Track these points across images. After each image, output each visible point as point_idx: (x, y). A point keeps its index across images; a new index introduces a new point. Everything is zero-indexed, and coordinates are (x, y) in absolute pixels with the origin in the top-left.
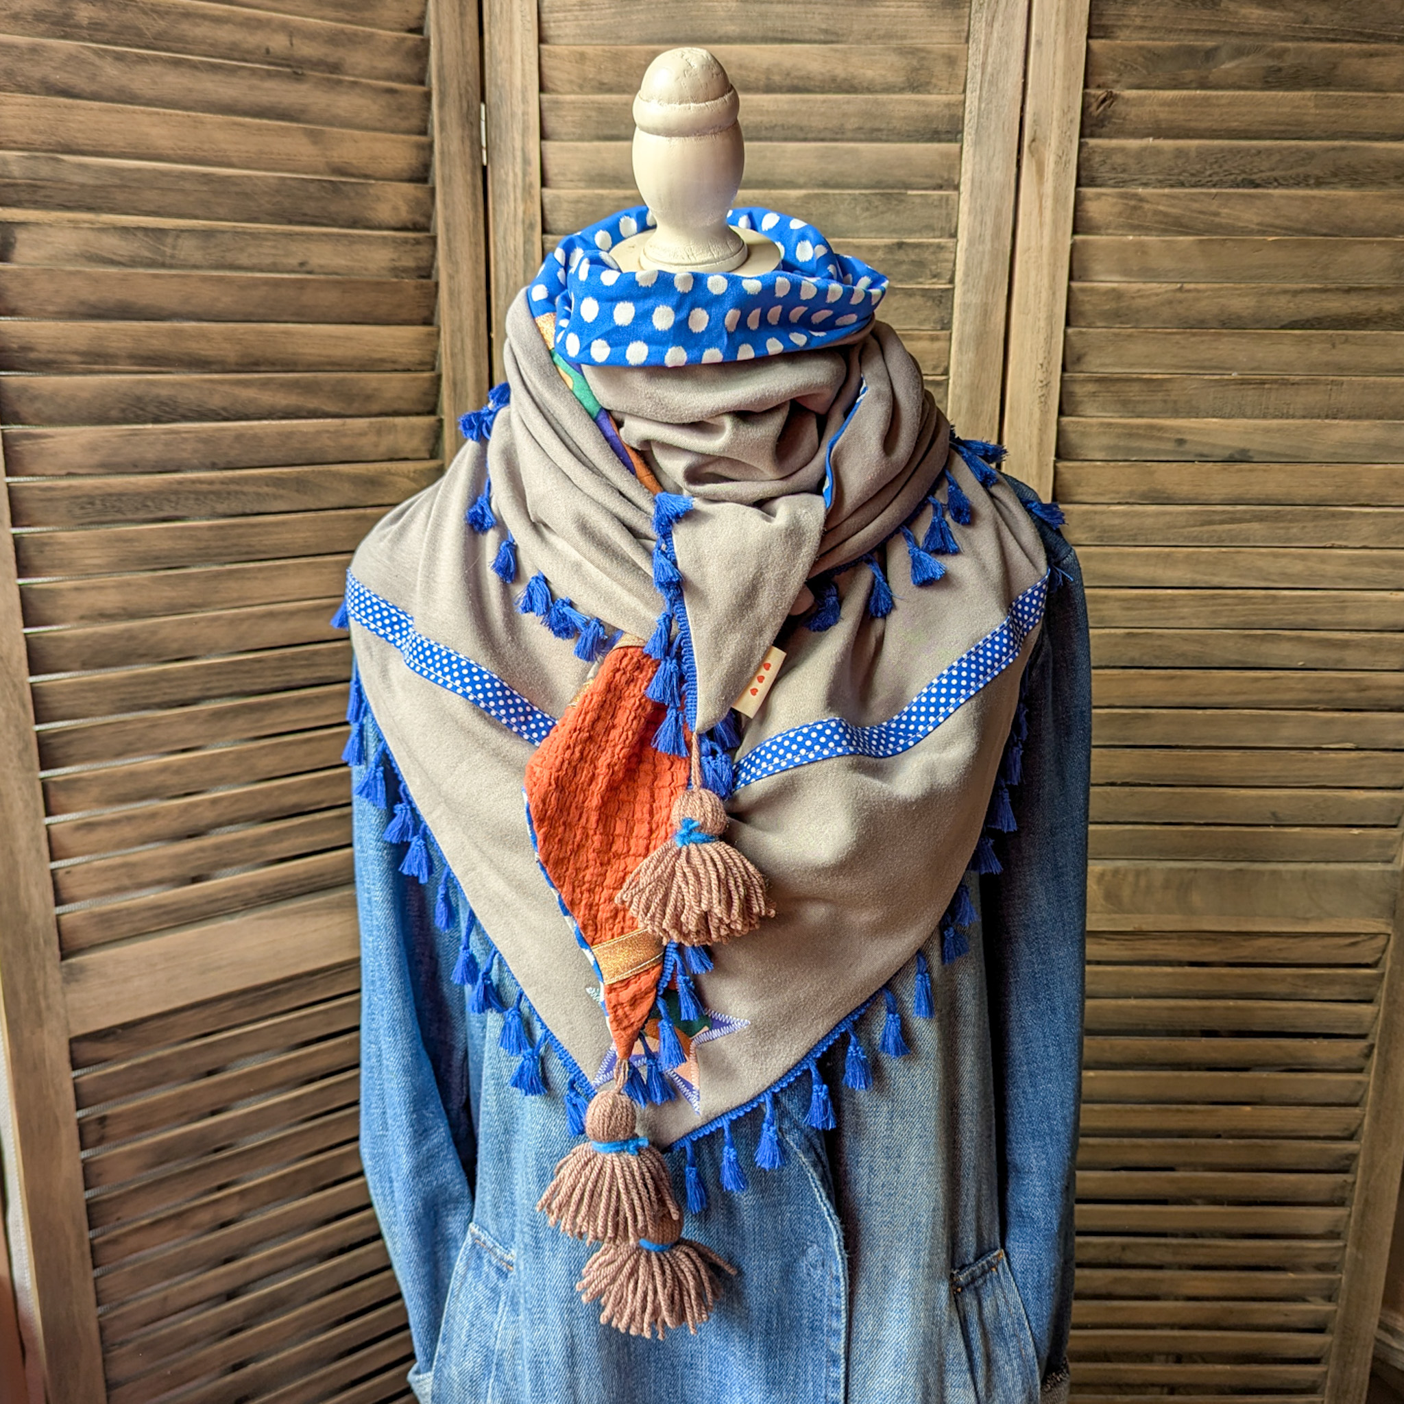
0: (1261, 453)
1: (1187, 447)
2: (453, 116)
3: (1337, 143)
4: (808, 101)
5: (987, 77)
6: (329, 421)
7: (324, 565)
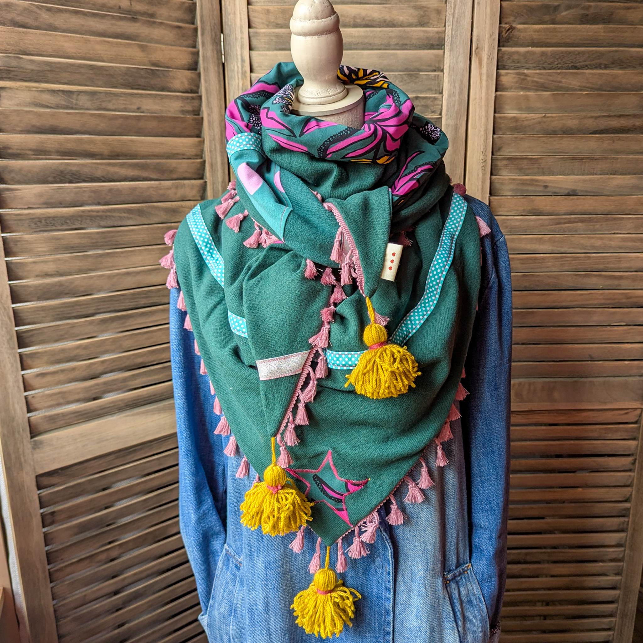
0: (582, 191)
1: (549, 189)
2: (208, 39)
3: (614, 49)
4: (373, 31)
5: (455, 19)
6: (153, 182)
7: (153, 250)
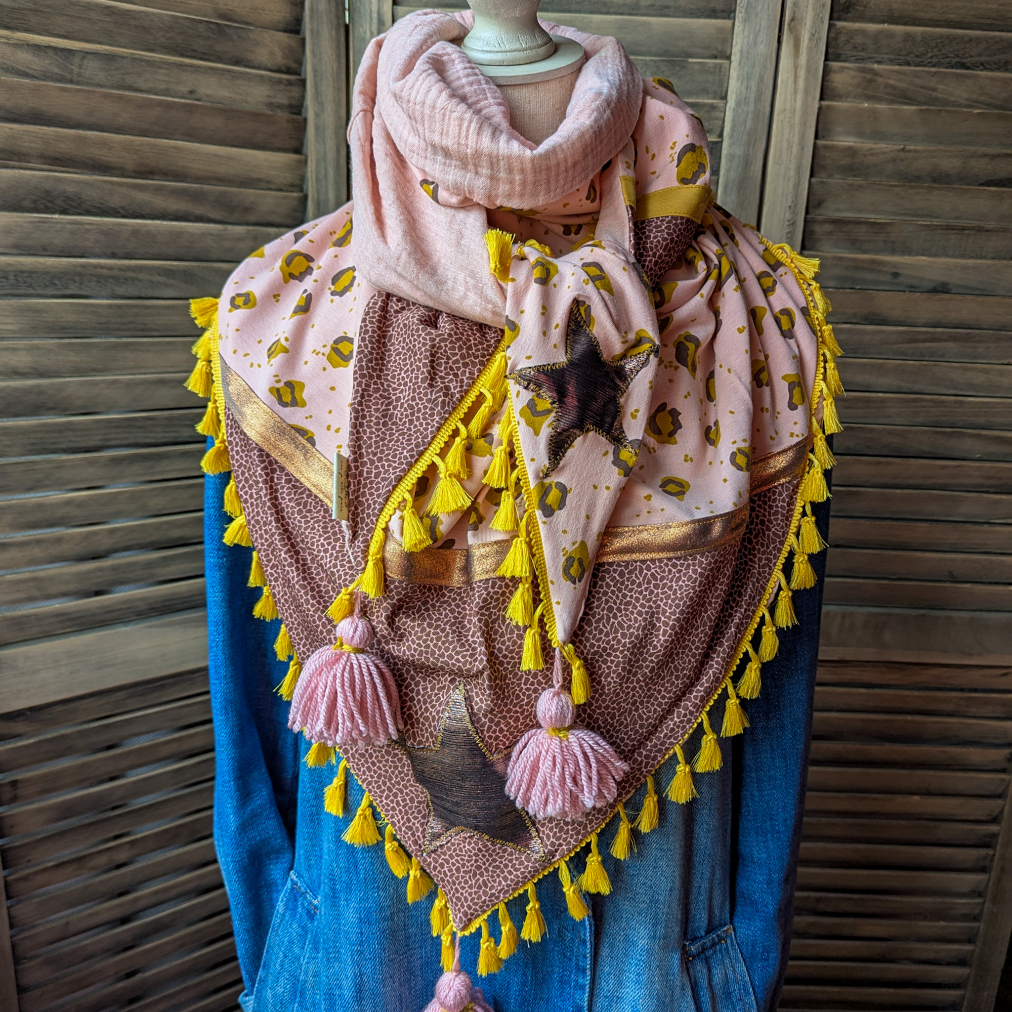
0: (958, 286)
1: (900, 279)
6: (212, 226)
